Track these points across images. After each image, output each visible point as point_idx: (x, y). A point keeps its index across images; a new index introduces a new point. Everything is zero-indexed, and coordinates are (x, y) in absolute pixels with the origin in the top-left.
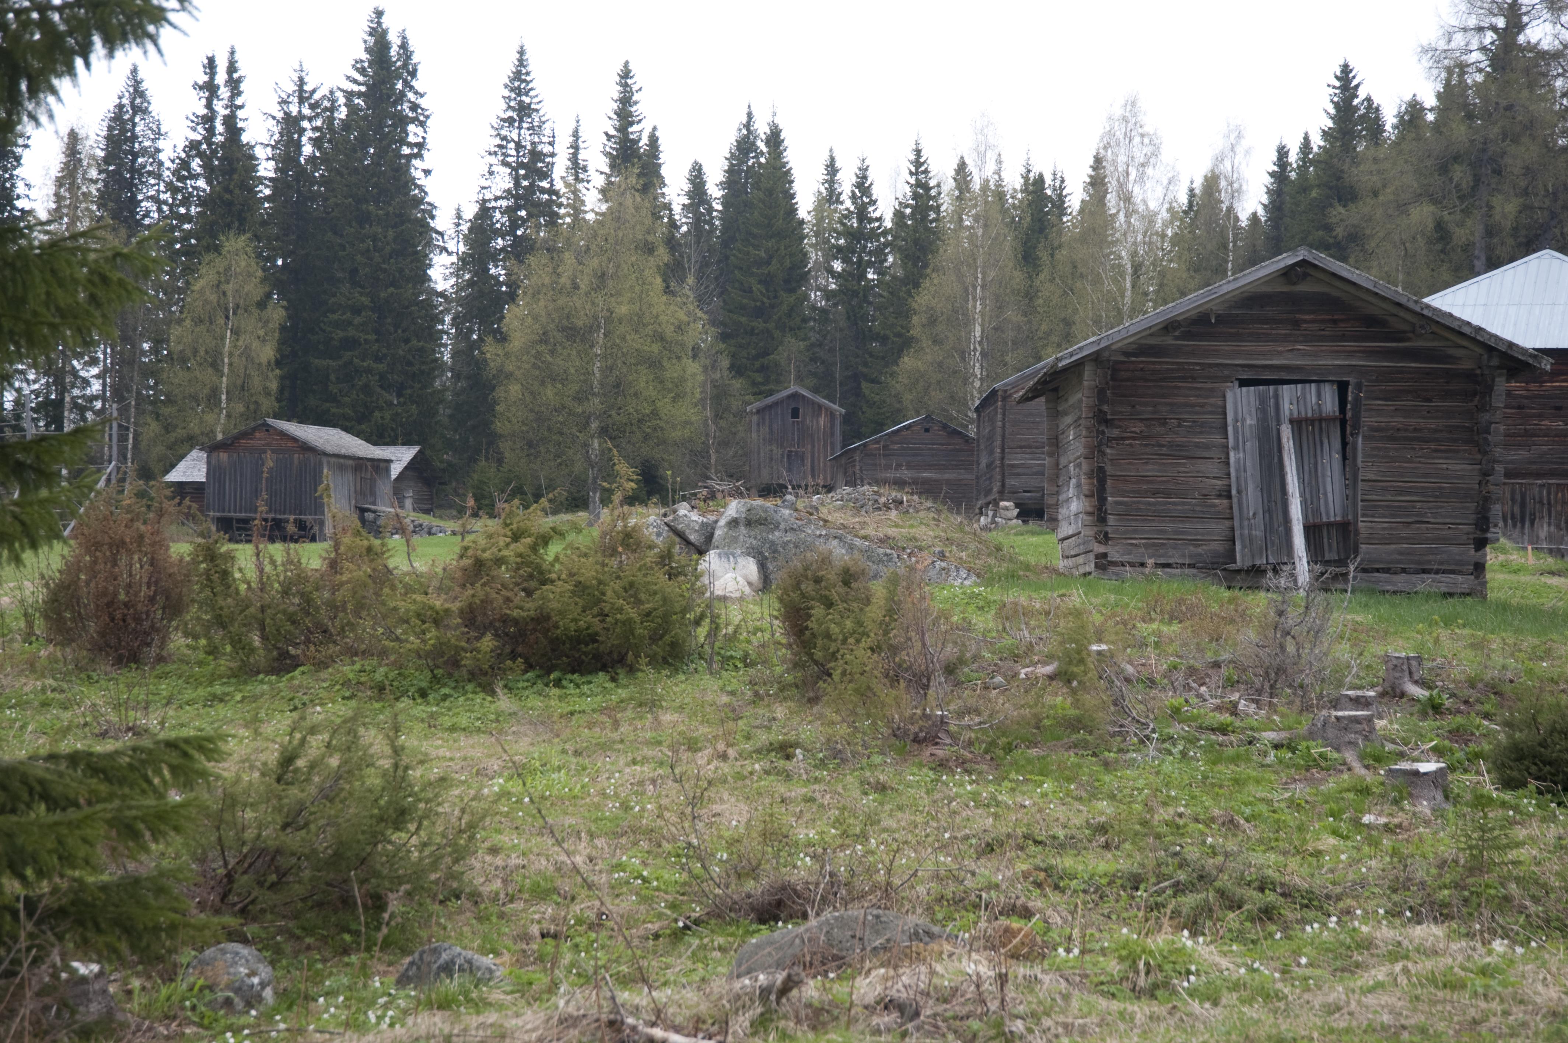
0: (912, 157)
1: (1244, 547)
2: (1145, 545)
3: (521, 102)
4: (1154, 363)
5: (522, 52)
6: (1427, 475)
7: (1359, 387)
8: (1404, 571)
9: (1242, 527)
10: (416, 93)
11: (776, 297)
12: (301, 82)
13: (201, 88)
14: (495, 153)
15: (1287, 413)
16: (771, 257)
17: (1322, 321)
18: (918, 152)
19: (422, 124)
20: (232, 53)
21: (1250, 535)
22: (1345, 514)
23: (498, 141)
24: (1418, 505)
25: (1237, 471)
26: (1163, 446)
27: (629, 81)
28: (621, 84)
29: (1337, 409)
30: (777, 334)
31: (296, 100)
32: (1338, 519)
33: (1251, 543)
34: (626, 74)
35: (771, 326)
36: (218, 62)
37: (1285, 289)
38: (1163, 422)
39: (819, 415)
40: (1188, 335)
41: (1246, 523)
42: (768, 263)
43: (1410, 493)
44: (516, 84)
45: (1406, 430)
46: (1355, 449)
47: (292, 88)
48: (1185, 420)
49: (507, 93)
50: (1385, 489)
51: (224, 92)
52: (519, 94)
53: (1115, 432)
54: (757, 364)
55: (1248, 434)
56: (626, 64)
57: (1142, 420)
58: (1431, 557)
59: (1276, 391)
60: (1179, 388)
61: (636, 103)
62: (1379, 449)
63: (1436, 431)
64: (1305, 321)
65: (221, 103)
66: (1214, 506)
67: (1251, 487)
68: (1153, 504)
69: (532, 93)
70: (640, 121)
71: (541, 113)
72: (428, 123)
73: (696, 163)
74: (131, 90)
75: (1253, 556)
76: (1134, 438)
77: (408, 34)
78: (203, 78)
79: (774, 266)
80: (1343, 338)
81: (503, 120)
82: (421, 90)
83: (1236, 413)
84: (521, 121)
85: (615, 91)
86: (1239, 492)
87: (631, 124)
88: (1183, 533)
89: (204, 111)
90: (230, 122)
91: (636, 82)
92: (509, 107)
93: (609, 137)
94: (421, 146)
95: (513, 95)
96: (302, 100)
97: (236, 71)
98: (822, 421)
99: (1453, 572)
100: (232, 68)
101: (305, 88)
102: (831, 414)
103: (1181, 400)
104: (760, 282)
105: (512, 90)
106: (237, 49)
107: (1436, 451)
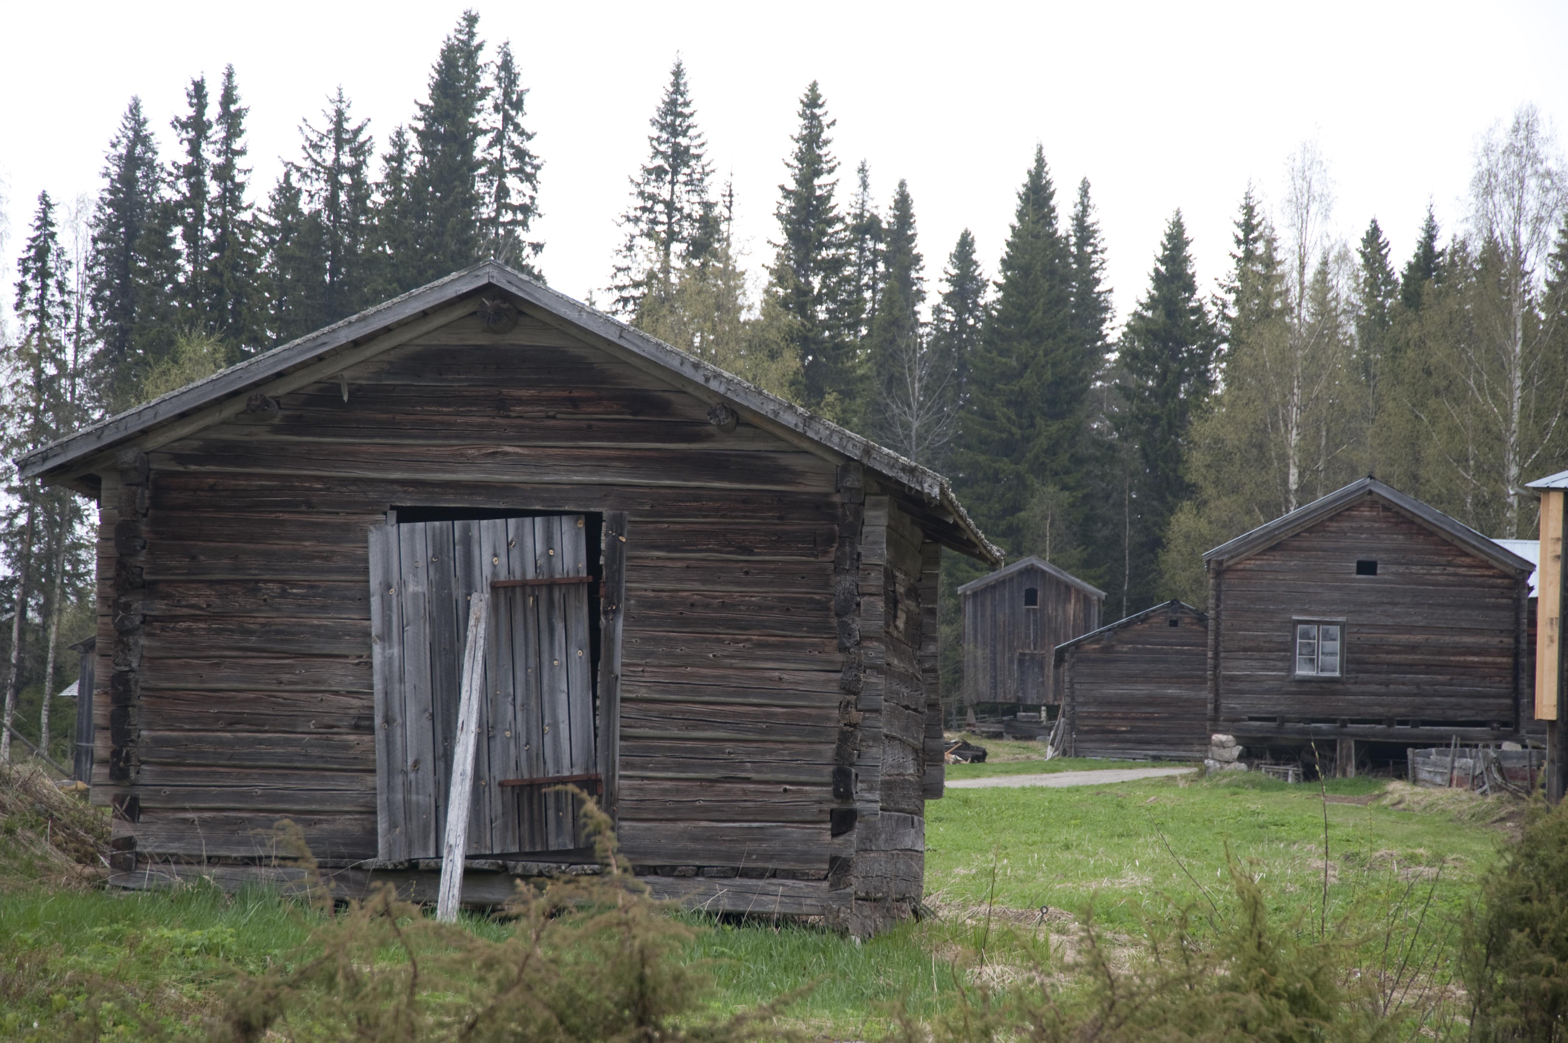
0: (1241, 218)
1: (393, 825)
2: (204, 822)
3: (676, 145)
4: (235, 476)
5: (678, 73)
6: (743, 691)
7: (618, 524)
8: (699, 871)
9: (390, 787)
10: (522, 133)
11: (1032, 425)
12: (340, 117)
13: (184, 126)
14: (637, 220)
15: (487, 571)
16: (1026, 367)
17: (552, 401)
18: (1249, 210)
19: (529, 178)
20: (230, 75)
21: (406, 802)
22: (592, 761)
23: (640, 203)
24: (729, 747)
25: (387, 680)
26: (252, 632)
27: (817, 111)
28: (803, 115)
29: (583, 564)
30: (1030, 478)
31: (331, 143)
32: (577, 772)
33: (407, 817)
34: (813, 101)
35: (1023, 467)
36: (209, 88)
37: (483, 340)
38: (252, 587)
39: (1067, 600)
40: (295, 425)
41: (399, 779)
42: (1020, 375)
43: (712, 725)
44: (669, 119)
45: (707, 606)
46: (611, 640)
47: (325, 126)
48: (294, 584)
49: (655, 132)
50: (664, 716)
51: (217, 132)
52: (675, 133)
53: (159, 607)
54: (1003, 525)
55: (409, 610)
56: (814, 87)
57: (212, 583)
58: (749, 846)
59: (466, 531)
60: (281, 523)
61: (826, 142)
62: (656, 641)
63: (760, 607)
64: (520, 401)
65: (211, 147)
66: (347, 746)
67: (412, 711)
68: (230, 744)
69: (691, 132)
70: (831, 171)
71: (704, 160)
72: (539, 175)
73: (966, 231)
74: (130, 134)
75: (410, 845)
76: (195, 618)
77: (513, 49)
78: (186, 112)
79: (1026, 382)
80: (588, 432)
81: (649, 172)
82: (529, 130)
83: (387, 571)
84: (675, 172)
85: (797, 126)
86: (388, 720)
87: (818, 173)
88: (283, 799)
89: (185, 160)
90: (223, 173)
91: (827, 113)
92: (657, 153)
93: (787, 194)
94: (526, 210)
95: (664, 136)
96: (339, 144)
97: (234, 102)
98: (1071, 609)
99: (792, 875)
100: (228, 98)
101: (346, 126)
102: (1086, 599)
103: (286, 545)
104: (1009, 404)
105: (663, 128)
106: (236, 69)
107: (761, 645)
